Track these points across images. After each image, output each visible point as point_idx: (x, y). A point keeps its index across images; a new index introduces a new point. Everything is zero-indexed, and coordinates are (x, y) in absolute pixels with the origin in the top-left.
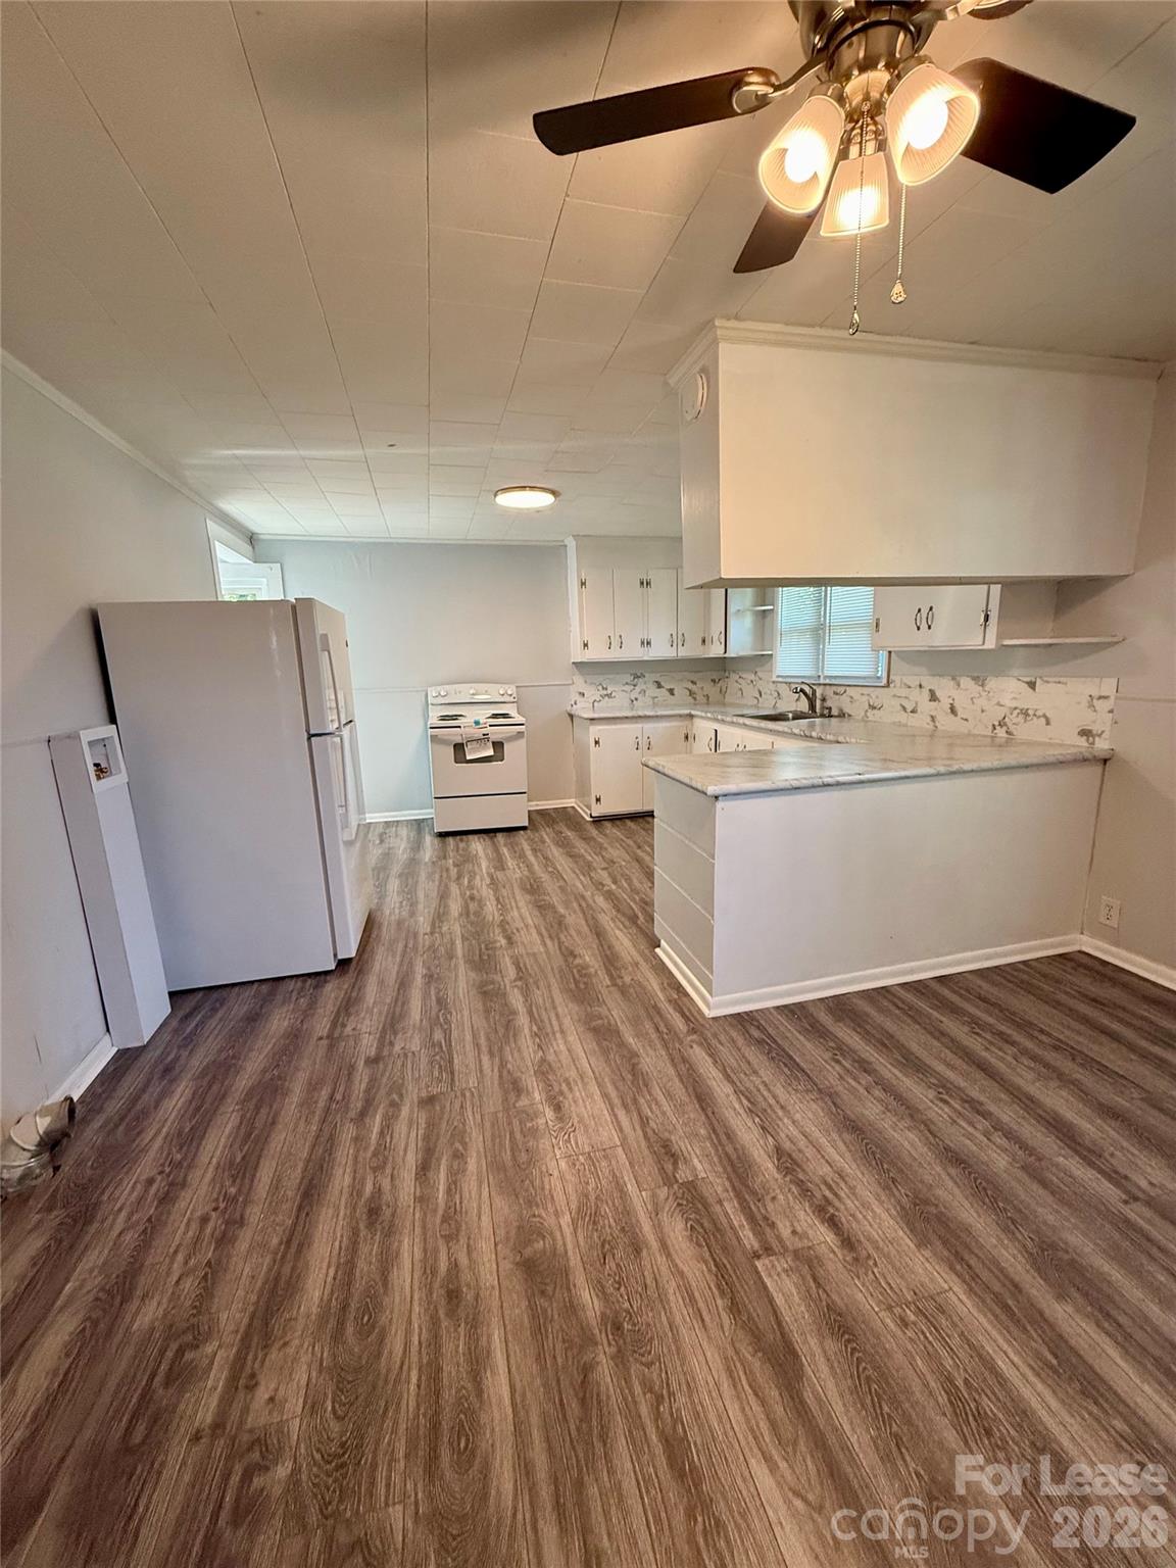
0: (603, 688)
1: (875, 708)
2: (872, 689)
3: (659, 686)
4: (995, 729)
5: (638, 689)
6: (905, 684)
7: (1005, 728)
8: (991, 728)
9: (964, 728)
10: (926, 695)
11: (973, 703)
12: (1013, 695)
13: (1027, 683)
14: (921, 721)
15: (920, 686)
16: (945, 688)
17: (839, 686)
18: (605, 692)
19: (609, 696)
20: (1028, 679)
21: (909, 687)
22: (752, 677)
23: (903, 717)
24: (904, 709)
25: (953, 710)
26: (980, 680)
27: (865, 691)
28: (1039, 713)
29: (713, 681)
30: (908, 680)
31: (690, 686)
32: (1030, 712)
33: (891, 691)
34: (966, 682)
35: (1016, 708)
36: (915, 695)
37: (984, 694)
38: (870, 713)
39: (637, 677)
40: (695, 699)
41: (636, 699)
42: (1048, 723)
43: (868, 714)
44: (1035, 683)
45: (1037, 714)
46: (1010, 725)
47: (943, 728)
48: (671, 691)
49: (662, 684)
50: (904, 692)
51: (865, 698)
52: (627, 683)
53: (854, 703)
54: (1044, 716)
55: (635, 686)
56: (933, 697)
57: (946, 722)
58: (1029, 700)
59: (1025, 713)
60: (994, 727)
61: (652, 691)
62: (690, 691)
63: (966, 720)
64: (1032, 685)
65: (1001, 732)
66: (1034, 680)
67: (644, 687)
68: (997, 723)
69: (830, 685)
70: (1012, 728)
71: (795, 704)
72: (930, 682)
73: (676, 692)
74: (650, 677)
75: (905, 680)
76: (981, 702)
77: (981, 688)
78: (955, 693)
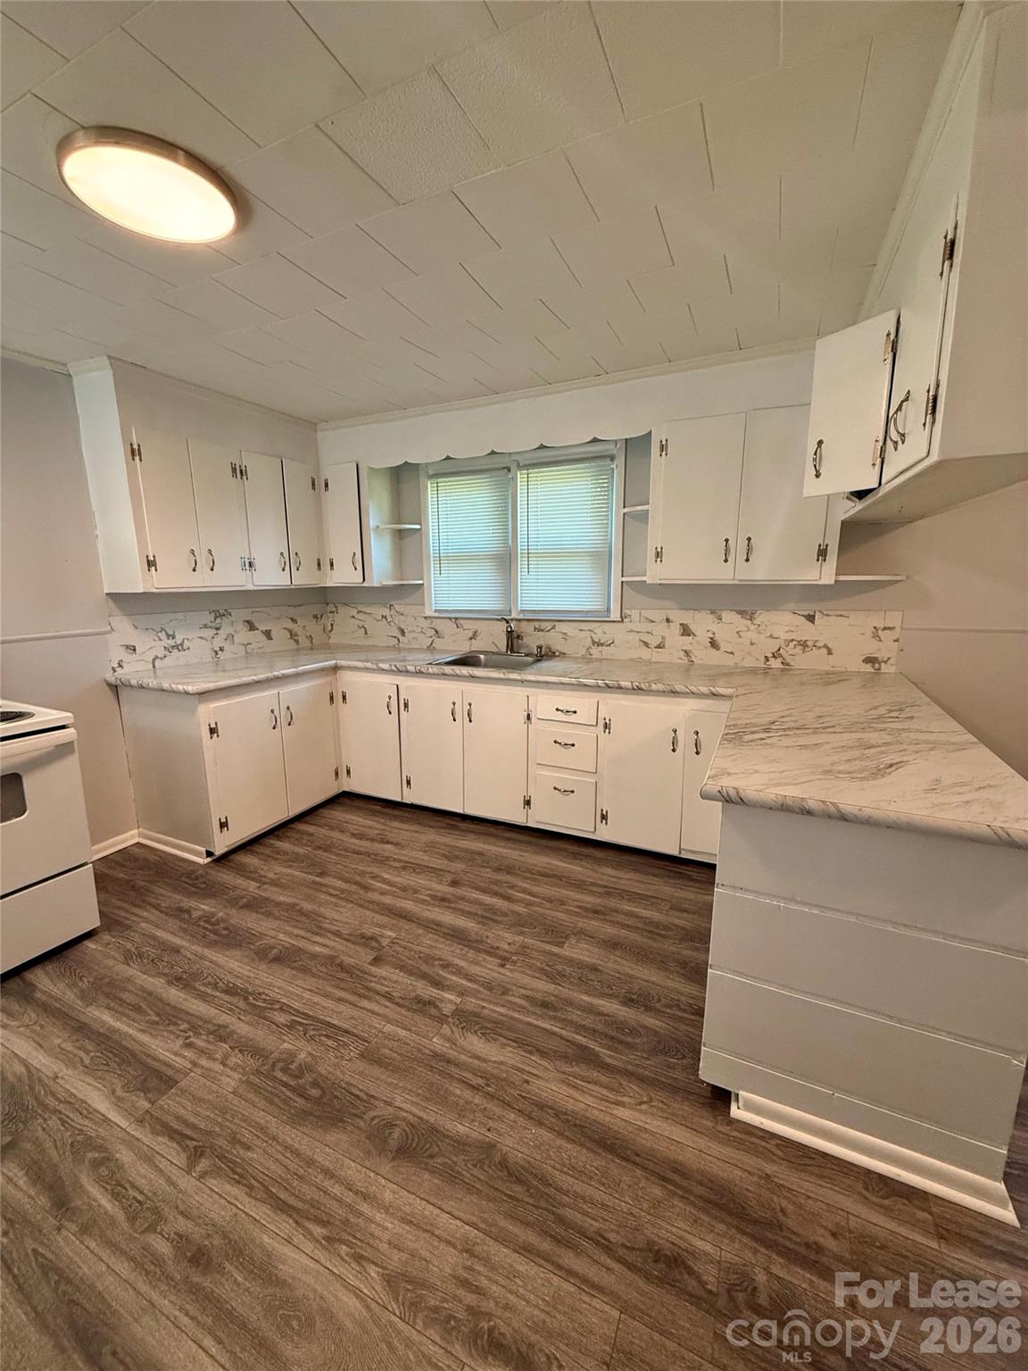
0: (168, 636)
1: (602, 644)
2: (599, 624)
3: (252, 627)
4: (768, 660)
5: (223, 633)
6: (647, 619)
7: (779, 660)
8: (763, 659)
9: (729, 661)
10: (676, 628)
11: (740, 637)
12: (787, 629)
13: (804, 616)
14: (672, 655)
15: (668, 620)
16: (703, 624)
17: (541, 620)
18: (171, 642)
19: (179, 647)
20: (806, 613)
21: (653, 622)
22: (386, 612)
23: (645, 654)
24: (646, 644)
25: (714, 644)
26: (748, 614)
27: (583, 626)
28: (821, 644)
29: (315, 617)
30: (651, 614)
31: (290, 625)
32: (808, 643)
33: (627, 624)
34: (728, 616)
35: (792, 640)
36: (660, 630)
37: (752, 627)
38: (595, 651)
39: (219, 615)
40: (297, 642)
41: (221, 649)
42: (830, 653)
43: (592, 651)
44: (814, 616)
45: (817, 644)
46: (786, 656)
47: (701, 662)
48: (268, 634)
49: (256, 625)
50: (645, 627)
51: (584, 634)
52: (205, 626)
53: (572, 639)
54: (825, 646)
55: (217, 629)
56: (686, 631)
57: (703, 655)
58: (808, 632)
59: (804, 645)
60: (767, 659)
61: (243, 635)
62: (291, 632)
63: (732, 653)
64: (811, 618)
65: (776, 664)
66: (812, 613)
67: (230, 630)
68: (770, 655)
69: (529, 620)
70: (789, 659)
71: (468, 643)
72: (679, 616)
73: (273, 634)
74: (239, 615)
75: (646, 613)
76: (752, 635)
77: (750, 622)
78: (715, 627)
